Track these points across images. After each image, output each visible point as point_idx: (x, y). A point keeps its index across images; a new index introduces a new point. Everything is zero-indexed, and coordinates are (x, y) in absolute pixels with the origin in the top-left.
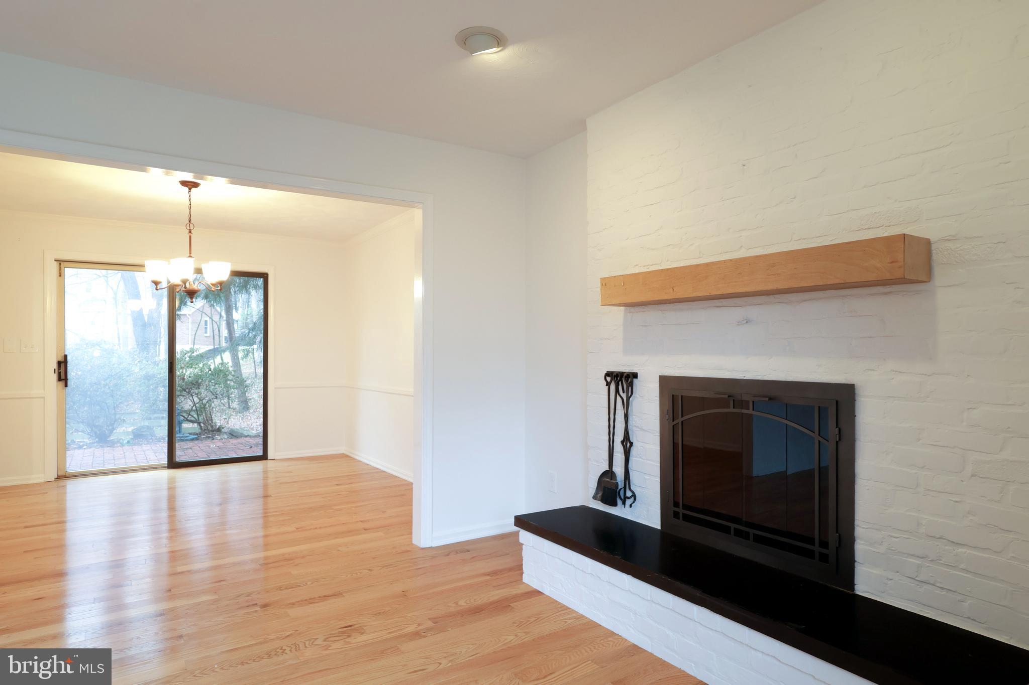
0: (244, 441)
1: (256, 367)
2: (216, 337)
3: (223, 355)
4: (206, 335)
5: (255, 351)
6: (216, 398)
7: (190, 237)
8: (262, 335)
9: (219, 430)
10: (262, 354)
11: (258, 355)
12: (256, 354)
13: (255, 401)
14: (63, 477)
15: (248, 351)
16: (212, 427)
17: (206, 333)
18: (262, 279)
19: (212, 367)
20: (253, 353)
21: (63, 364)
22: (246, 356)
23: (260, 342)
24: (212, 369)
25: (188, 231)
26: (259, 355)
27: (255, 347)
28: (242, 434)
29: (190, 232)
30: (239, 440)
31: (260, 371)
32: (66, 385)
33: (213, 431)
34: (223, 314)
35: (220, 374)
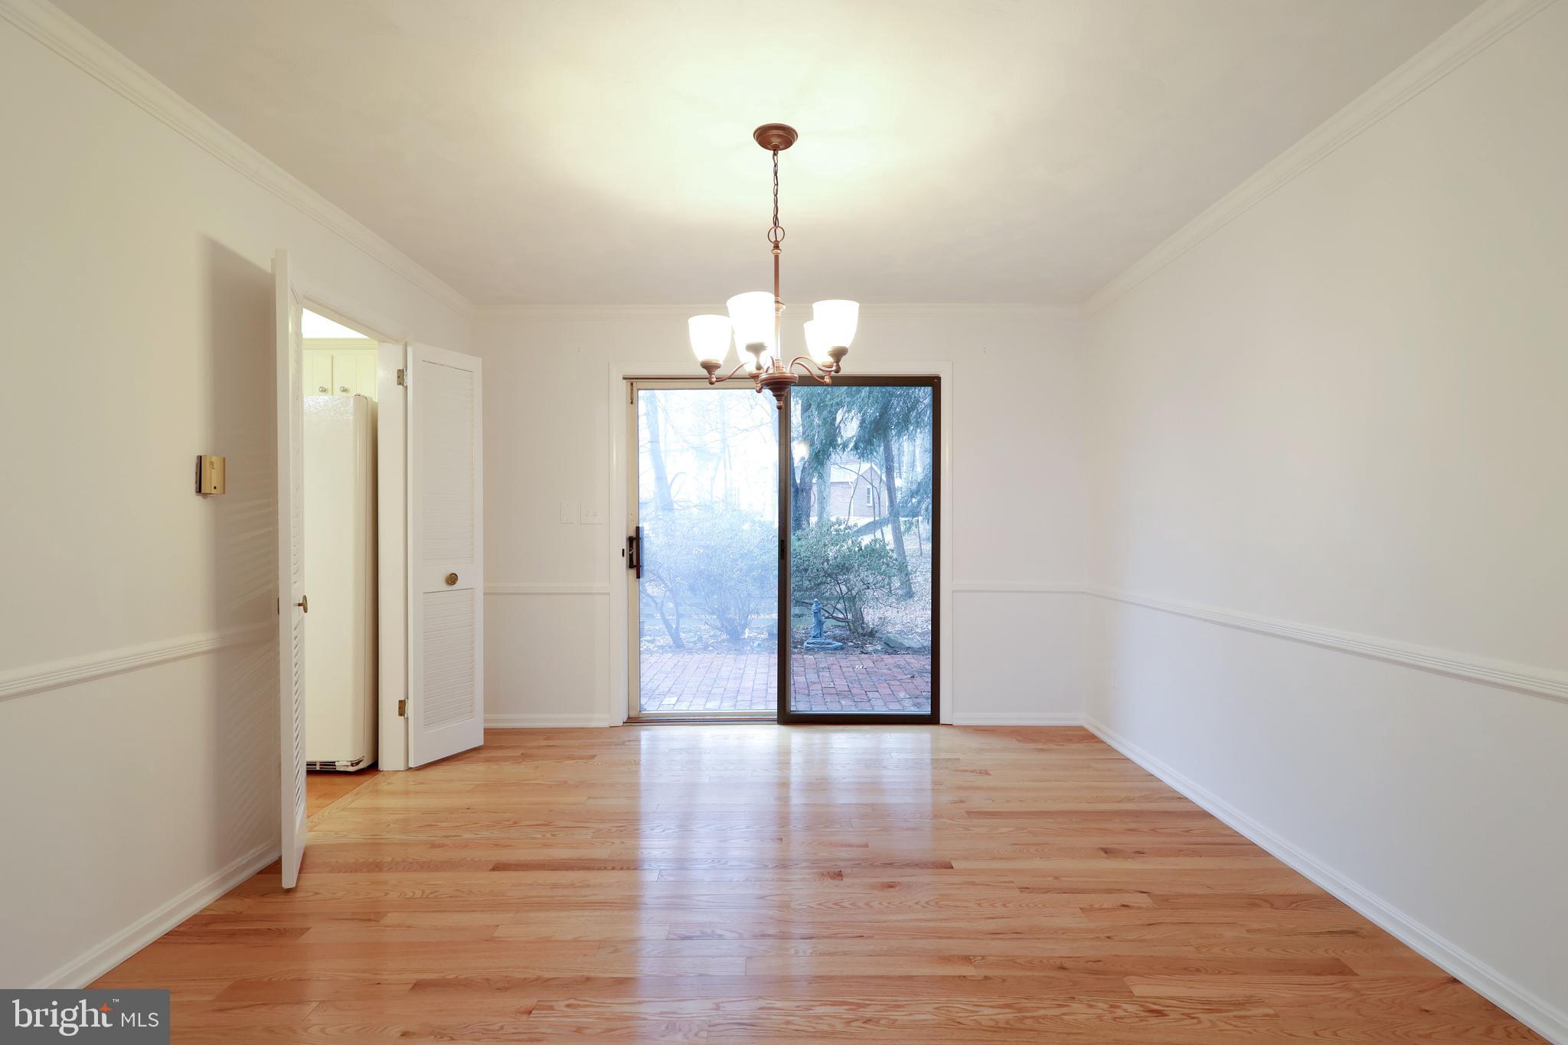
0: (902, 663)
1: (922, 542)
2: (877, 505)
3: (883, 529)
4: (868, 505)
5: (920, 523)
6: (868, 588)
7: (777, 258)
8: (930, 500)
9: (872, 634)
10: (929, 527)
11: (924, 528)
12: (921, 526)
13: (920, 585)
14: (635, 720)
15: (911, 524)
16: (863, 628)
17: (869, 502)
18: (930, 388)
19: (863, 545)
20: (917, 526)
21: (635, 541)
22: (908, 529)
23: (927, 510)
24: (863, 548)
25: (773, 245)
26: (926, 528)
27: (920, 518)
28: (902, 644)
29: (777, 247)
30: (898, 659)
31: (928, 547)
32: (638, 577)
33: (864, 636)
34: (884, 478)
35: (874, 555)
